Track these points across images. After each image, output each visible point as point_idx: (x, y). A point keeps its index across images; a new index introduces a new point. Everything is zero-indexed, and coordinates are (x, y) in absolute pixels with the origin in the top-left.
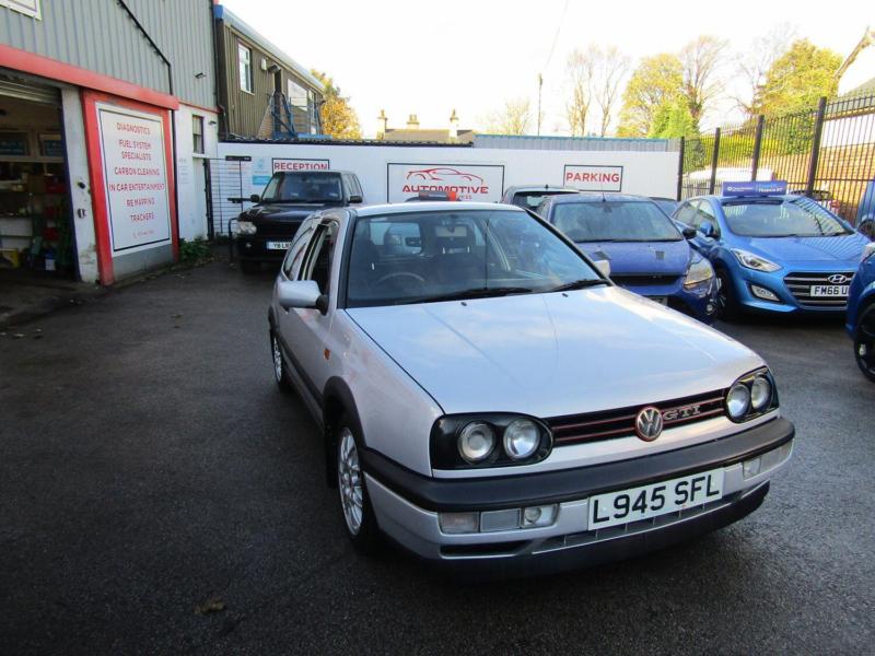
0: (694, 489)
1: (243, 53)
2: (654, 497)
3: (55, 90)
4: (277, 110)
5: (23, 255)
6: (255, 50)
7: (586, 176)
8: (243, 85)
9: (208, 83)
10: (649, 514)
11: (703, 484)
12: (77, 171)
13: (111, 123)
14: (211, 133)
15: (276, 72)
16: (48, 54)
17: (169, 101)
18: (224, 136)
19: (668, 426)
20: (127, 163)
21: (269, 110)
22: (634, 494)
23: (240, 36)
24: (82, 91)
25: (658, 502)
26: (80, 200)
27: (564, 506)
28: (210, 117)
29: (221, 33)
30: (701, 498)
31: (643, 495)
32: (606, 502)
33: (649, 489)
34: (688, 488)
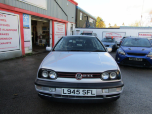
0: (87, 92)
1: (81, 14)
2: (77, 92)
3: (49, 20)
4: (87, 23)
5: (44, 45)
6: (84, 13)
7: (143, 35)
8: (81, 19)
9: (74, 19)
10: (76, 95)
11: (90, 92)
12: (51, 32)
13: (56, 25)
14: (74, 27)
15: (87, 17)
16: (48, 15)
17: (66, 22)
18: (76, 27)
19: (83, 78)
20: (58, 31)
21: (85, 23)
22: (72, 90)
23: (81, 11)
24: (52, 20)
25: (78, 93)
26: (51, 36)
27: (57, 89)
28: (74, 24)
29: (77, 11)
30: (89, 94)
31: (74, 90)
32: (66, 90)
33: (76, 90)
34: (86, 91)
